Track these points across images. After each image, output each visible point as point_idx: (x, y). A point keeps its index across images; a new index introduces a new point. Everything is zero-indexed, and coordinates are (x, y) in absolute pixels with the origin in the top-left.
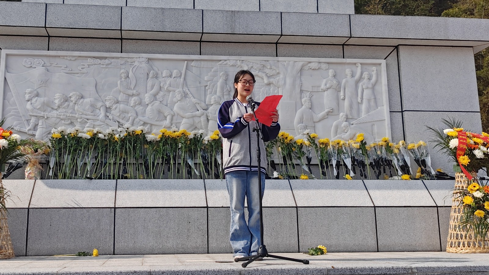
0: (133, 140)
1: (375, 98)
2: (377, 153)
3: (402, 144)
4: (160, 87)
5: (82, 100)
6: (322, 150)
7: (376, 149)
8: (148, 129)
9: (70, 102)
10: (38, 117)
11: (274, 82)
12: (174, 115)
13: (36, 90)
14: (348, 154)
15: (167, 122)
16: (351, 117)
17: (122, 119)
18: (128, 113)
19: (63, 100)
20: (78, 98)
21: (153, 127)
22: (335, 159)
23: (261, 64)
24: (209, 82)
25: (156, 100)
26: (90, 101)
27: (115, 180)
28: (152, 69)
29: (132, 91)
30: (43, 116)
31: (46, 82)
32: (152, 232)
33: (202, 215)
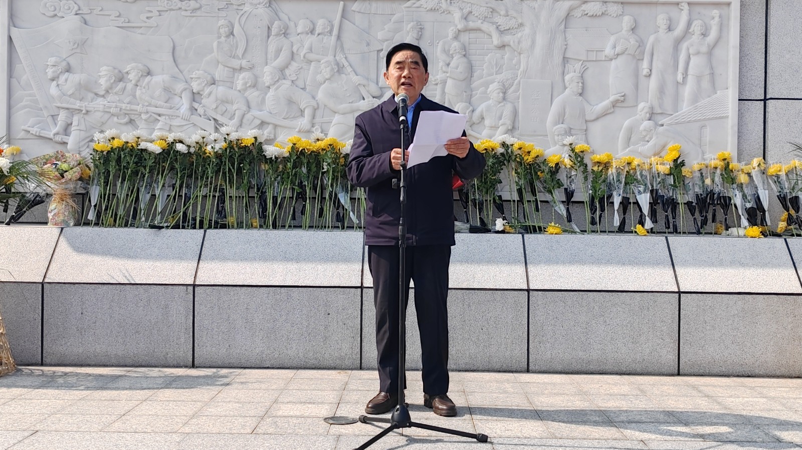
0: (237, 156)
1: (712, 74)
2: (703, 182)
3: (757, 164)
4: (293, 52)
5: (149, 78)
6: (597, 176)
7: (704, 174)
8: (270, 133)
9: (128, 83)
10: (71, 111)
11: (512, 43)
12: (318, 108)
13: (65, 60)
14: (646, 185)
15: (304, 122)
16: (660, 111)
17: (222, 115)
18: (232, 104)
19: (114, 78)
20: (142, 76)
21: (279, 130)
22: (620, 195)
23: (487, 7)
24: (386, 43)
25: (284, 79)
26: (163, 81)
27: (202, 231)
28: (277, 18)
29: (241, 61)
30: (79, 108)
31: (83, 44)
32: (261, 329)
33: (352, 301)
